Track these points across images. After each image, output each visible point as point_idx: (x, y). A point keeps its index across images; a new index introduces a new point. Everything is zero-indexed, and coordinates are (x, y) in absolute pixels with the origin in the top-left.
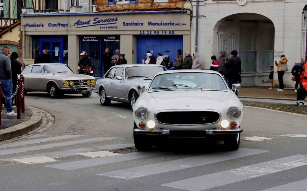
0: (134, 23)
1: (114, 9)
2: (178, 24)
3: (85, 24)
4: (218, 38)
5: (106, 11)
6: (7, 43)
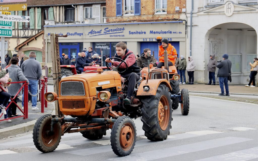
0: (138, 32)
2: (175, 33)
3: (97, 33)
4: (209, 44)
5: (115, 22)
6: (32, 49)
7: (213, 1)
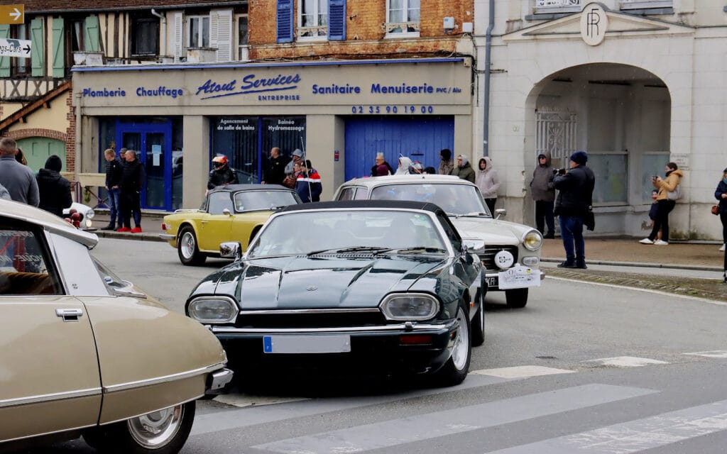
0: (339, 87)
1: (291, 54)
2: (443, 90)
3: (223, 89)
4: (538, 122)
5: (273, 59)
6: (39, 134)
7: (550, 3)
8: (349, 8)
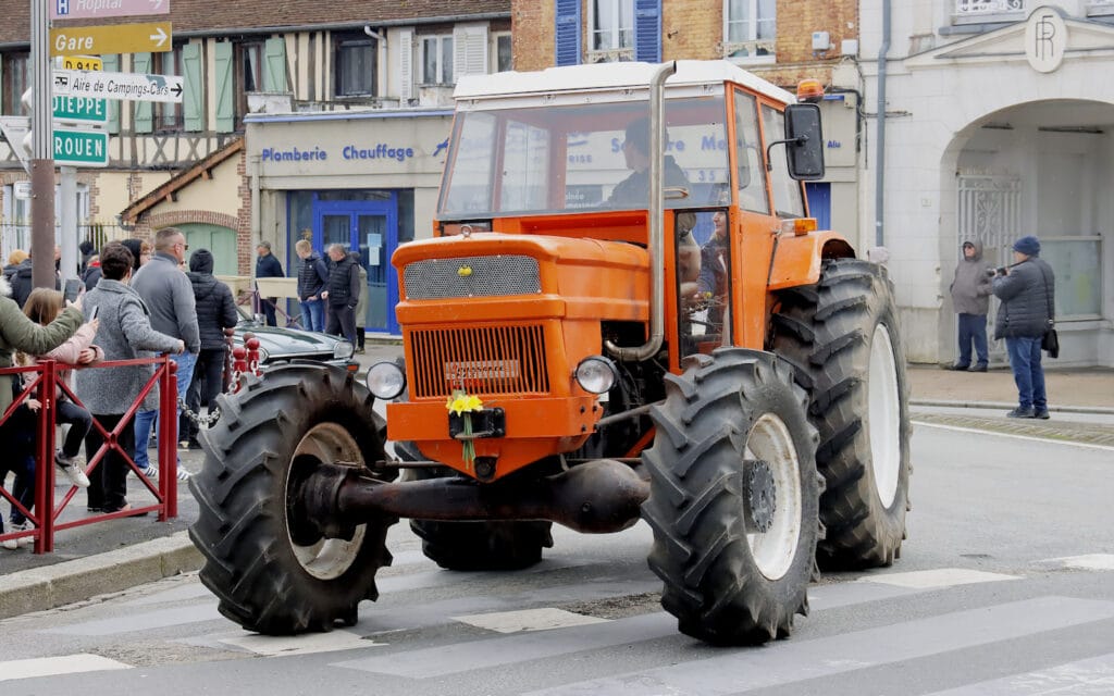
4: (960, 191)
6: (196, 219)
8: (666, 20)
